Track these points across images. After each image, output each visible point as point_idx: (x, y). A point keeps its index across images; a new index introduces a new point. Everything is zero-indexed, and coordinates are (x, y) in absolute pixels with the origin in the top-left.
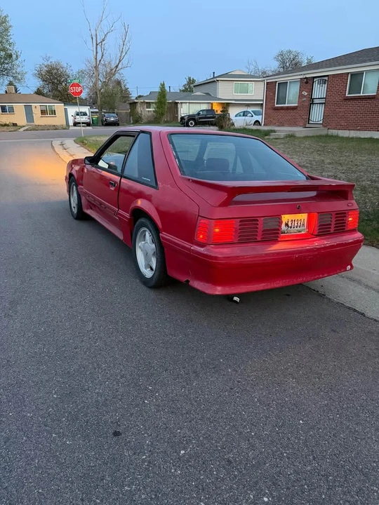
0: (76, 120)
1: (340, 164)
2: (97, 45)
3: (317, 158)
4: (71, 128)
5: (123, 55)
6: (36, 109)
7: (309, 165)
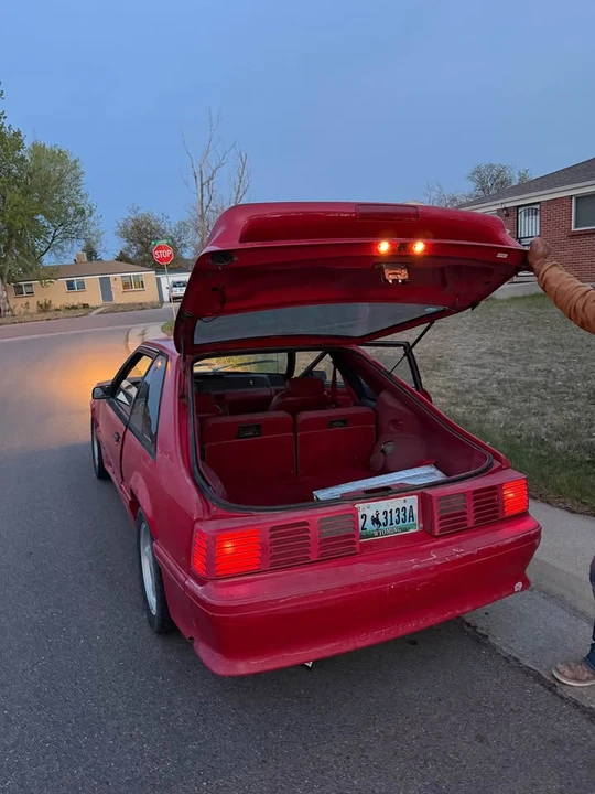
0: (174, 294)
1: (562, 346)
2: (202, 185)
3: (525, 335)
4: (165, 306)
5: (241, 194)
6: (116, 281)
7: (507, 351)
